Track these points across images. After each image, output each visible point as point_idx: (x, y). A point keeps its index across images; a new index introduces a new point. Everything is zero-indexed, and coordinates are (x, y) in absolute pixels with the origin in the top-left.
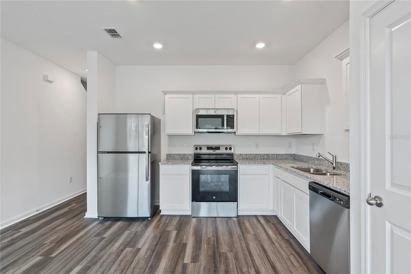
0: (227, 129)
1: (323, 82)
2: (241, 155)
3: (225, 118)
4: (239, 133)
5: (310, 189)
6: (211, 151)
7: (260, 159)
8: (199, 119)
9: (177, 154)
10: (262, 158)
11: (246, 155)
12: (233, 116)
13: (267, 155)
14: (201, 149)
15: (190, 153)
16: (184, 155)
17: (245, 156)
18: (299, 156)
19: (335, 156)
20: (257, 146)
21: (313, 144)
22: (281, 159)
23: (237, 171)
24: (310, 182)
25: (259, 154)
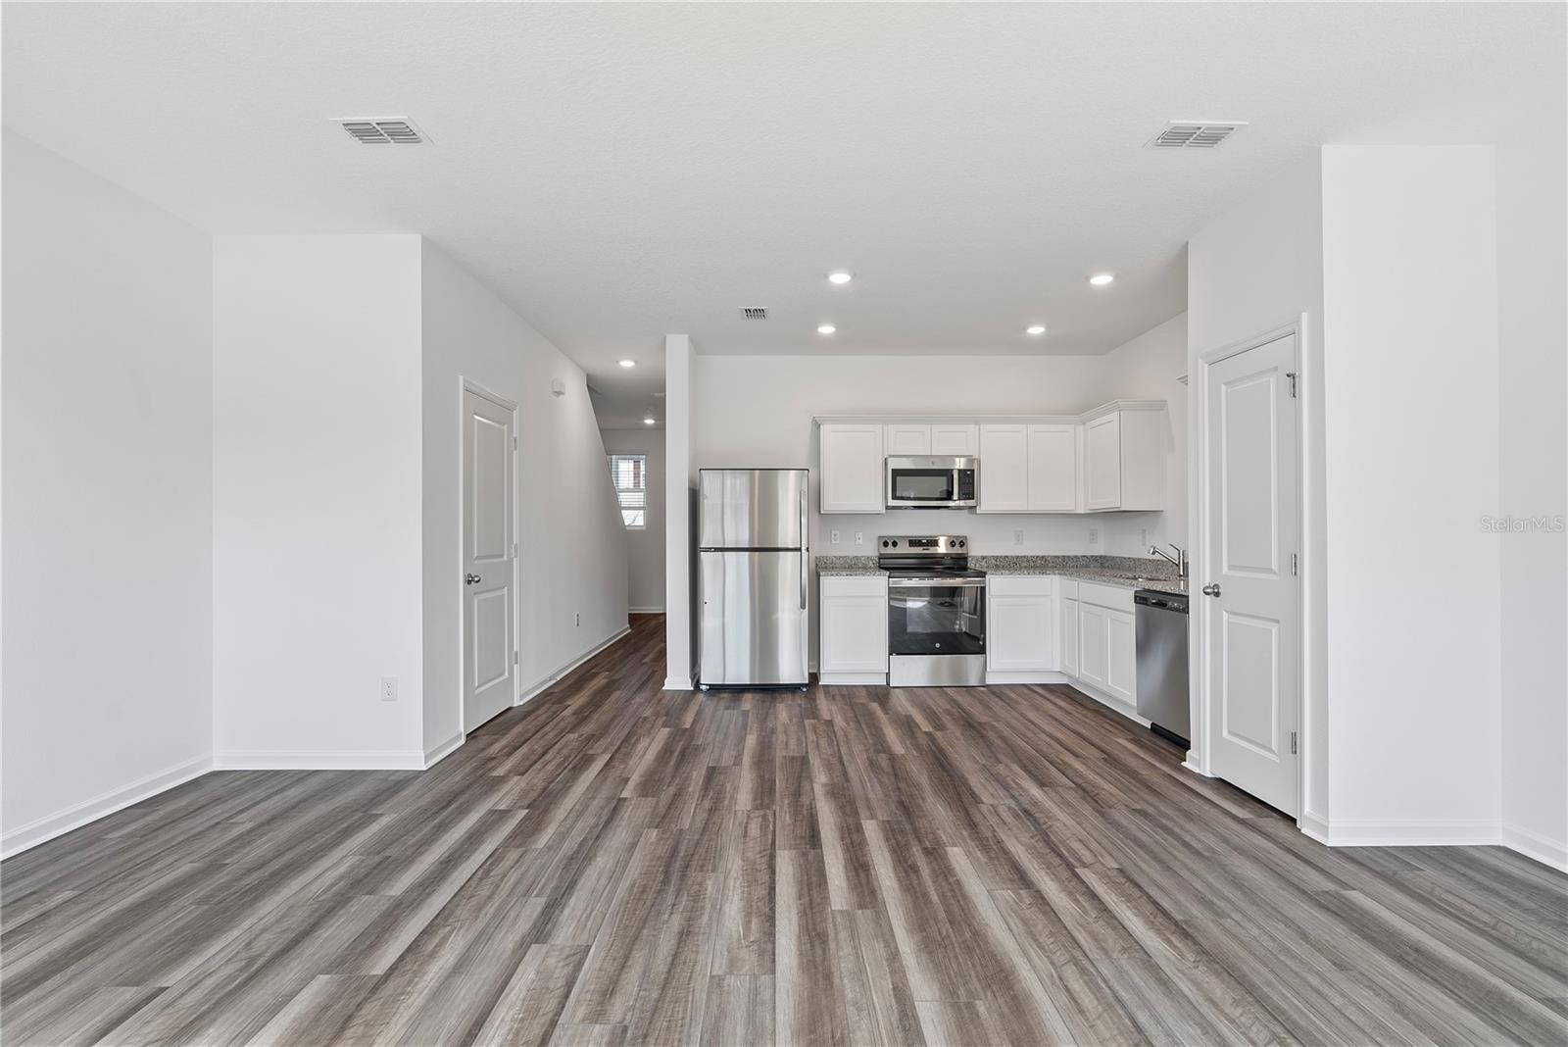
0: (959, 499)
1: (1160, 406)
2: (984, 558)
3: (956, 476)
4: (981, 509)
5: (1136, 602)
6: (918, 550)
7: (1025, 567)
8: (898, 478)
9: (840, 557)
10: (1032, 564)
11: (996, 558)
12: (973, 471)
13: (1043, 557)
14: (895, 544)
15: (870, 554)
16: (857, 558)
17: (994, 561)
18: (1114, 558)
19: (1183, 552)
20: (1019, 538)
21: (1144, 531)
22: (1073, 567)
23: (983, 589)
24: (1136, 592)
25: (1024, 557)
